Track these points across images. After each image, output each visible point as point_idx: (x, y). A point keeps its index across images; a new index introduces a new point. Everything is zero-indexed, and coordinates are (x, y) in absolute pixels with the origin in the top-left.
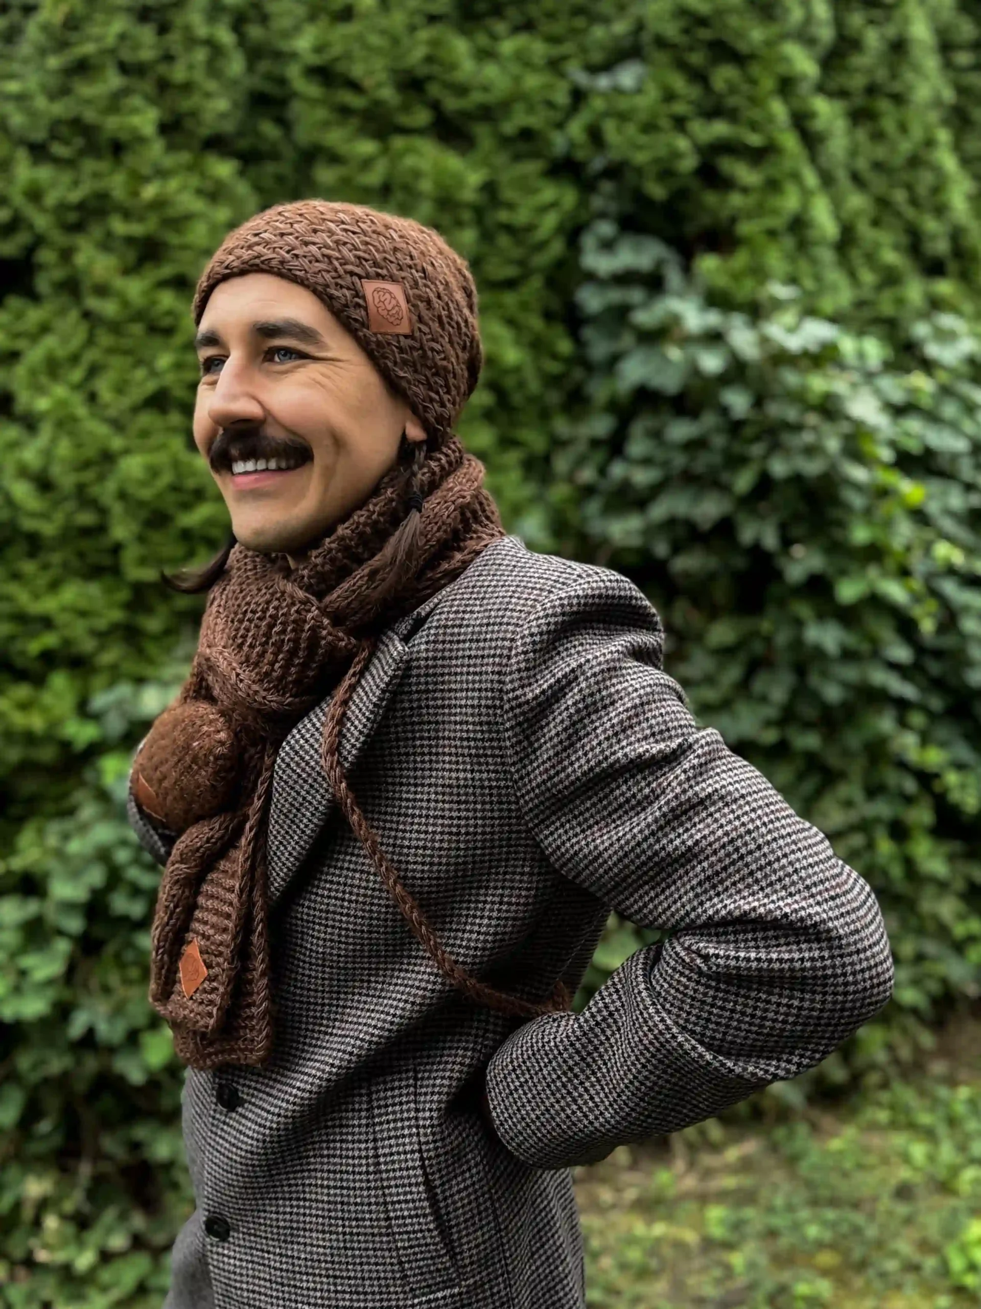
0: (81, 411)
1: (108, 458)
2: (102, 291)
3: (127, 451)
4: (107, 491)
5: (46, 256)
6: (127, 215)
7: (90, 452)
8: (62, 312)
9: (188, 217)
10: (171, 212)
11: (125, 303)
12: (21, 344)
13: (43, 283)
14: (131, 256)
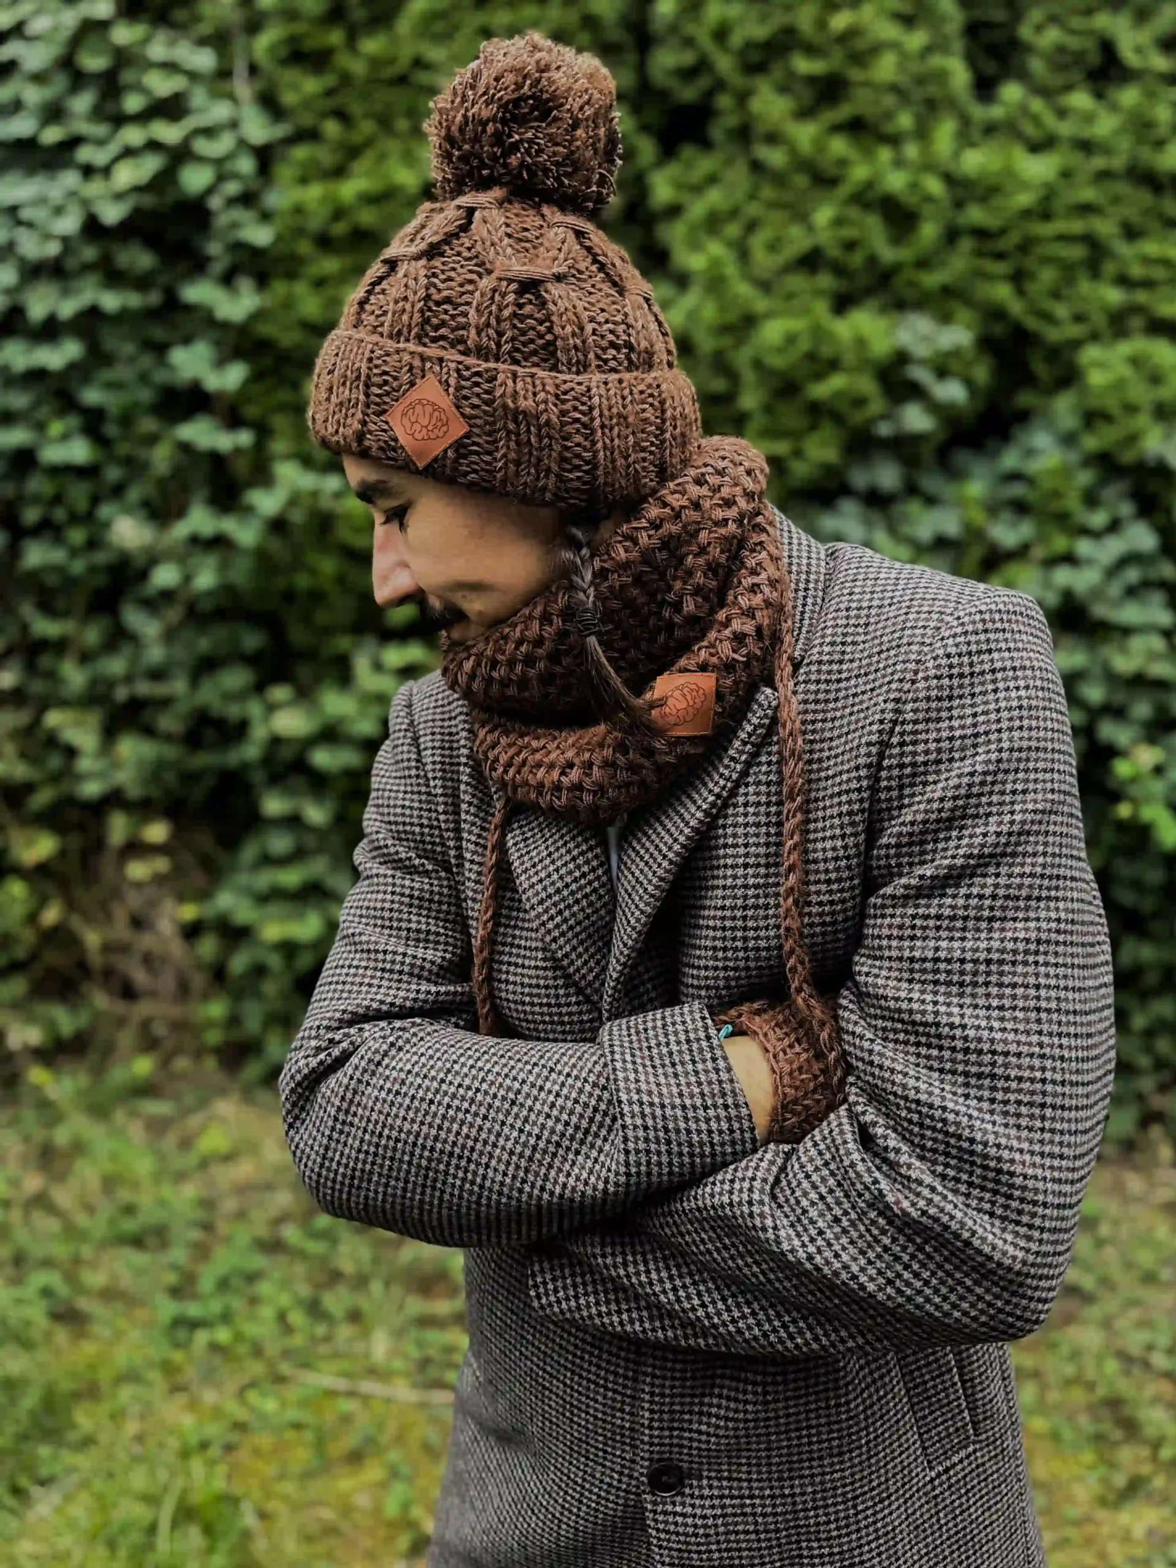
0: (731, 270)
1: (749, 322)
2: (773, 138)
3: (769, 315)
4: (742, 358)
5: (724, 101)
6: (811, 50)
7: (732, 317)
8: (729, 162)
9: (876, 49)
10: (860, 44)
11: (793, 152)
12: (684, 198)
13: (717, 132)
14: (807, 95)
